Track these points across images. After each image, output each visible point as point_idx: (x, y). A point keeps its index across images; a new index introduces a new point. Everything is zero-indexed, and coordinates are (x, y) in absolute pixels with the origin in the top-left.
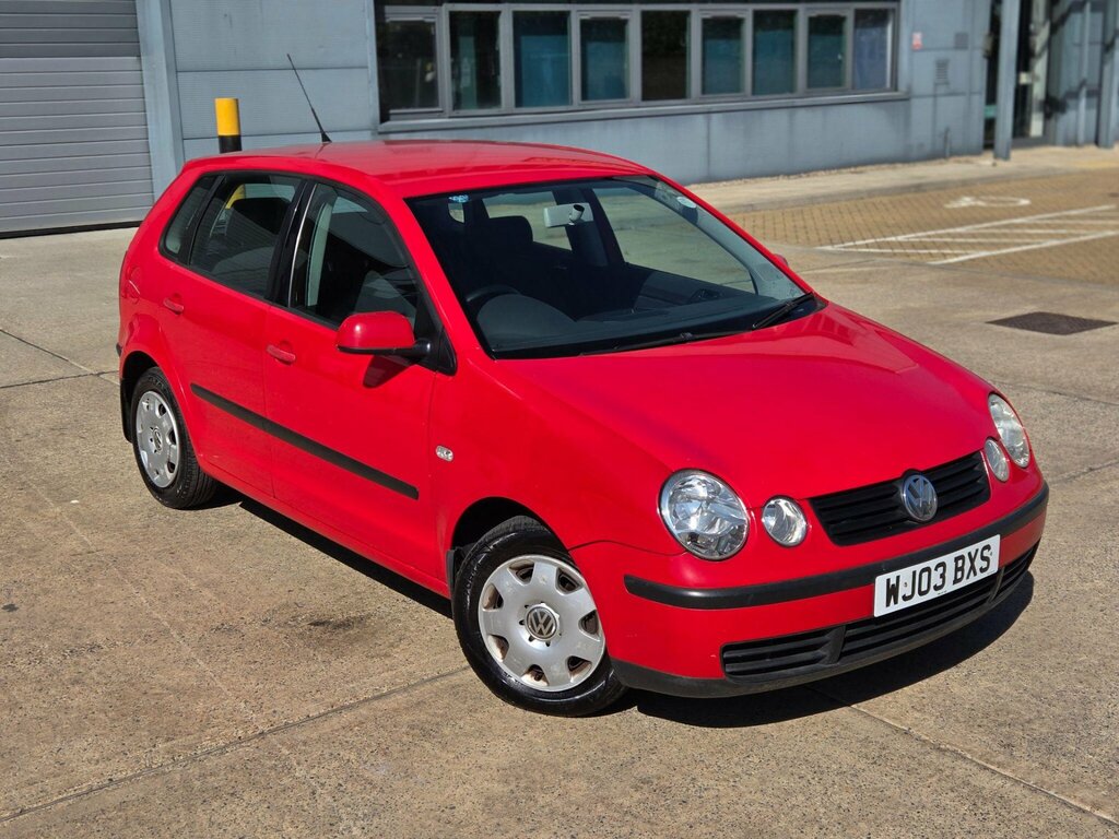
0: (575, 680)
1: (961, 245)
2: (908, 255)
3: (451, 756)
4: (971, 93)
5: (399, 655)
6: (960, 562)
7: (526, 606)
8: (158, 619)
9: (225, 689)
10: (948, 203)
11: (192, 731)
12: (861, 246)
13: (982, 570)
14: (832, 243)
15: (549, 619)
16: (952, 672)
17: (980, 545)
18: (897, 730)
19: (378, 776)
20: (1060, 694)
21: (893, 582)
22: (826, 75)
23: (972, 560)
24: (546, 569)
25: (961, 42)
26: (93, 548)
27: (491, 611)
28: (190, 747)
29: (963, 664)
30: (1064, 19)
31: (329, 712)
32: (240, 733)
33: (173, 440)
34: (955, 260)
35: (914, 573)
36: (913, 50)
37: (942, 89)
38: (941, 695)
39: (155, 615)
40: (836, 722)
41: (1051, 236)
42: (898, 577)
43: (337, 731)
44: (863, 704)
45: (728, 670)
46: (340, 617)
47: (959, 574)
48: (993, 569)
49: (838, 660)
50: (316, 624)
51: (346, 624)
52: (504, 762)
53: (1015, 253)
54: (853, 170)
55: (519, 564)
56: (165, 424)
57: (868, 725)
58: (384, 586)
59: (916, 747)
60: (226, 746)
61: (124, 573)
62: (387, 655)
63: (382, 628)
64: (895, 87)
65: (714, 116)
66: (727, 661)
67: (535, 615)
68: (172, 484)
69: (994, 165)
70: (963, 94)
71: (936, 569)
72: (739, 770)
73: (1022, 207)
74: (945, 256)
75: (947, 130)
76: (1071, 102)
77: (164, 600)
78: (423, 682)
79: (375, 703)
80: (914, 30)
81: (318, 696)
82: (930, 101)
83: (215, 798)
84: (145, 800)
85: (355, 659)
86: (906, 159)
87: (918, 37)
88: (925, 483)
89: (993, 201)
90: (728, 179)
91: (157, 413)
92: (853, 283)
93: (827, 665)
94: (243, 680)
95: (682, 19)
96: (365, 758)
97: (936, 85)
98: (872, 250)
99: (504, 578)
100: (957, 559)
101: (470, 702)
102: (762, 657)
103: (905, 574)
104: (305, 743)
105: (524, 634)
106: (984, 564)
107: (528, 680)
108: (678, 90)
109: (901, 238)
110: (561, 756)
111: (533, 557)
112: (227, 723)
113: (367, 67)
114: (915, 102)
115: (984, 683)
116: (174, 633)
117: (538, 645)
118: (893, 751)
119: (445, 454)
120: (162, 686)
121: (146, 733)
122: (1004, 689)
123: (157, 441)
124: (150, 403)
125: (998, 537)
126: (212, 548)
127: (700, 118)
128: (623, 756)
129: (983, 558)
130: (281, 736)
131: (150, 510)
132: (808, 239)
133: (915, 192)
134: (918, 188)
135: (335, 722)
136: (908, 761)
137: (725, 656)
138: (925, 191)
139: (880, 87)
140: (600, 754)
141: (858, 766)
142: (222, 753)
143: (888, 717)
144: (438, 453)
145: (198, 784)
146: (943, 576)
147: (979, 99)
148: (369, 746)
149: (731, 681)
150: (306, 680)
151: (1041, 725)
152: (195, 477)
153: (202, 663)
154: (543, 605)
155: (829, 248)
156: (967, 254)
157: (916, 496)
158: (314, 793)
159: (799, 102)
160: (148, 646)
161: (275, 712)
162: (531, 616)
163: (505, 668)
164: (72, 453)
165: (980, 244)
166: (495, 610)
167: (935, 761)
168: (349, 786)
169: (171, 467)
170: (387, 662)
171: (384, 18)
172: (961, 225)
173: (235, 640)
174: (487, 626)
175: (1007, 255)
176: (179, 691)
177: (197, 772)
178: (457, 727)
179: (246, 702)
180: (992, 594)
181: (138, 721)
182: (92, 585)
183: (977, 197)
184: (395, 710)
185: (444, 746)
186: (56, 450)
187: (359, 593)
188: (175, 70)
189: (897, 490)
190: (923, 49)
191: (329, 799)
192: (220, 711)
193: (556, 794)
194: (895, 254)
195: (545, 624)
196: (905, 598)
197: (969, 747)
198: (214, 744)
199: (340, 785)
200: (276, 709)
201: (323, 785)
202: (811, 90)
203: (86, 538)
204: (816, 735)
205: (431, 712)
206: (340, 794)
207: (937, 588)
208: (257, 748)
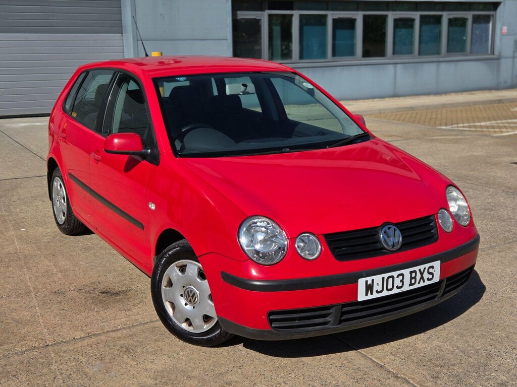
0: (206, 327)
1: (512, 127)
2: (483, 131)
3: (135, 363)
5: (135, 310)
6: (413, 275)
7: (184, 287)
8: (29, 286)
9: (41, 322)
10: (513, 108)
11: (13, 342)
12: (461, 127)
13: (429, 280)
14: (446, 125)
15: (194, 294)
16: (422, 336)
17: (427, 266)
18: (377, 364)
19: (90, 371)
20: (477, 351)
21: (370, 282)
22: (457, 46)
23: (422, 274)
24: (193, 267)
26: (18, 251)
27: (168, 288)
28: (8, 350)
29: (428, 332)
31: (86, 337)
32: (37, 345)
33: (64, 201)
34: (507, 134)
35: (383, 278)
36: (502, 35)
37: (516, 54)
38: (410, 348)
39: (29, 284)
40: (346, 358)
42: (373, 280)
43: (84, 347)
44: (365, 349)
45: (273, 325)
46: (117, 290)
47: (413, 281)
48: (436, 279)
49: (339, 324)
50: (103, 293)
51: (117, 294)
52: (160, 368)
54: (469, 93)
55: (180, 265)
56: (61, 193)
57: (362, 361)
59: (384, 374)
60: (26, 351)
61: (26, 263)
62: (129, 310)
63: (134, 296)
64: (493, 53)
65: (399, 66)
66: (272, 321)
67: (188, 291)
68: (64, 223)
71: (398, 277)
72: (281, 381)
74: (502, 132)
77: (37, 278)
78: (140, 324)
79: (111, 333)
80: (503, 25)
81: (85, 328)
82: (511, 60)
83: (6, 376)
85: (113, 311)
86: (497, 88)
87: (505, 29)
88: (395, 230)
90: (404, 96)
91: (59, 187)
92: (449, 143)
93: (331, 326)
94: (52, 318)
95: (384, 19)
96: (90, 362)
97: (514, 52)
98: (465, 129)
99: (173, 272)
100: (411, 273)
101: (158, 336)
102: (294, 319)
103: (378, 279)
104: (64, 352)
105: (183, 301)
106: (430, 276)
107: (184, 326)
108: (381, 53)
109: (483, 124)
110: (191, 367)
111: (187, 261)
112: (33, 339)
113: (227, 40)
114: (503, 60)
115: (436, 343)
116: (33, 293)
117: (189, 307)
118: (370, 376)
119: (152, 207)
120: (12, 319)
122: (446, 347)
123: (59, 202)
124: (57, 183)
125: (439, 261)
126: (74, 254)
127: (391, 66)
128: (223, 369)
129: (429, 273)
130: (55, 347)
131: (55, 235)
132: (435, 123)
133: (498, 103)
134: (500, 101)
135: (86, 342)
136: (376, 382)
137: (271, 317)
138: (503, 103)
139: (486, 53)
140: (212, 367)
141: (348, 383)
142: (21, 354)
143: (376, 358)
144: (150, 206)
146: (402, 281)
148: (96, 355)
149: (275, 332)
150: (83, 320)
151: (459, 368)
152: (73, 219)
153: (38, 309)
154: (192, 287)
155: (444, 127)
156: (514, 131)
157: (389, 237)
158: (55, 378)
159: (442, 59)
160: (17, 299)
161: (59, 335)
162: (186, 292)
163: (174, 319)
164: (35, 208)
166: (170, 288)
167: (391, 383)
168: (75, 376)
169: (64, 214)
170: (128, 313)
171: (237, 17)
173: (60, 298)
174: (165, 297)
176: (18, 322)
178: (145, 348)
179: (48, 329)
180: (439, 293)
182: (8, 268)
184: (118, 338)
185: (133, 358)
186: (28, 206)
187: (132, 279)
188: (136, 39)
189: (378, 233)
190: (508, 34)
191: (61, 381)
192: (33, 333)
194: (476, 131)
195: (193, 297)
196: (378, 292)
197: (413, 376)
198: (20, 349)
199: (71, 375)
200: (61, 334)
201: (62, 374)
202: (449, 54)
203: (18, 247)
204: (331, 364)
205: (136, 340)
206: (68, 380)
207: (398, 287)
208: (40, 353)
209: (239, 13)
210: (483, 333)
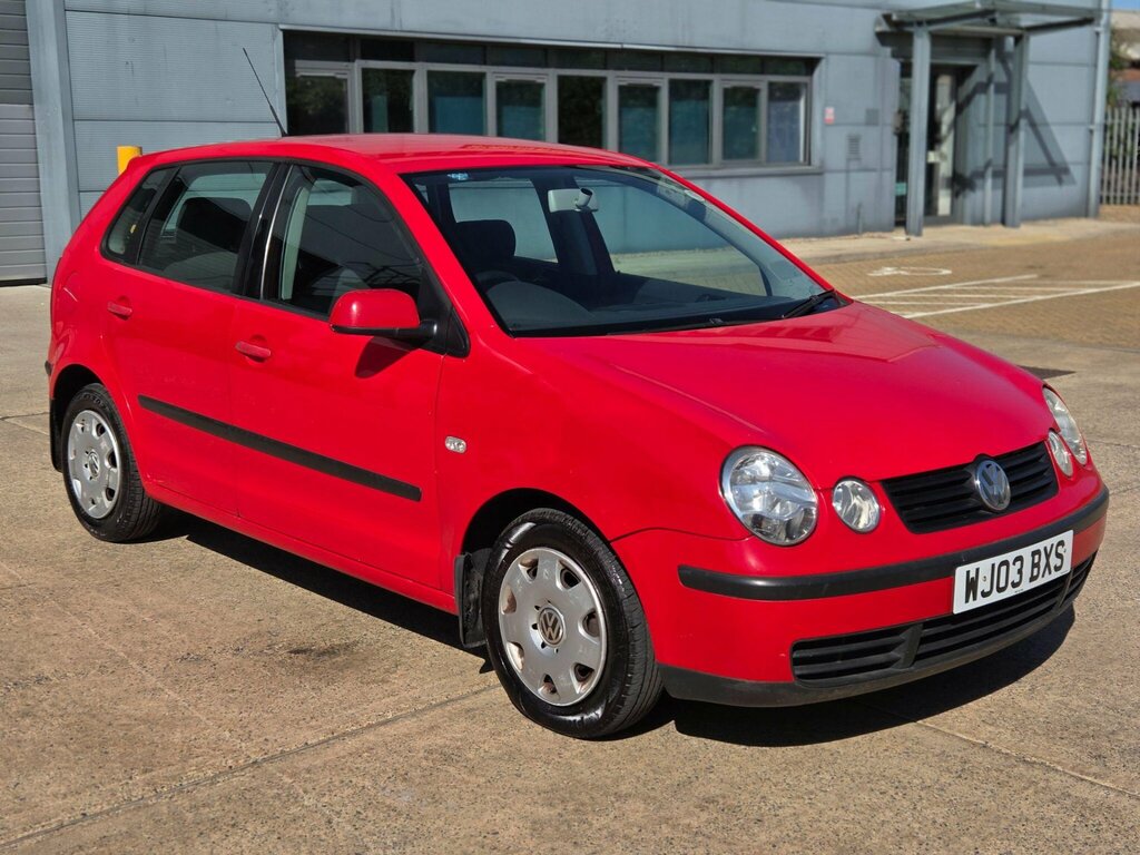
3: (482, 780)
4: (883, 170)
5: (397, 681)
6: (1037, 557)
7: (537, 607)
8: (111, 650)
9: (204, 719)
10: (870, 271)
11: (173, 762)
13: (1057, 569)
17: (1055, 540)
18: (974, 744)
19: (402, 802)
21: (972, 575)
22: (741, 147)
23: (1048, 556)
25: (872, 118)
26: (24, 582)
28: (174, 778)
29: (1023, 679)
30: (969, 99)
31: (329, 739)
32: (230, 762)
33: (113, 463)
35: (993, 565)
36: (826, 124)
37: (854, 165)
38: (1010, 709)
39: (108, 645)
40: (905, 737)
41: (984, 300)
42: (978, 570)
43: (344, 757)
45: (797, 672)
46: (323, 644)
47: (1036, 570)
48: (1066, 568)
49: (913, 664)
50: (297, 652)
51: (331, 652)
52: (544, 785)
53: (952, 313)
56: (104, 445)
57: (940, 739)
58: (366, 615)
59: (999, 761)
60: (215, 776)
61: (65, 606)
62: (383, 681)
63: (373, 654)
64: (808, 160)
66: (797, 662)
68: (111, 513)
69: (908, 240)
70: (874, 170)
71: (1014, 564)
73: (944, 276)
75: (860, 206)
76: (978, 182)
77: (115, 632)
78: (432, 707)
79: (382, 728)
80: (826, 104)
81: (313, 723)
82: (842, 176)
83: (215, 829)
84: (129, 834)
85: (348, 685)
86: (820, 234)
87: (830, 113)
88: (998, 469)
89: (913, 271)
90: (644, 251)
91: (94, 433)
93: (903, 671)
94: (223, 709)
95: (598, 86)
96: (382, 785)
97: (849, 160)
100: (1034, 554)
101: (490, 726)
102: (832, 658)
103: (984, 566)
104: (309, 771)
106: (1058, 562)
107: (542, 693)
110: (606, 777)
112: (212, 752)
114: (828, 176)
115: (1051, 697)
116: (134, 664)
118: (976, 764)
119: (455, 445)
120: (128, 716)
121: (119, 765)
122: (1075, 702)
123: (93, 466)
124: (86, 425)
125: (1071, 532)
126: (162, 579)
128: (677, 777)
129: (1059, 556)
130: (279, 764)
131: (84, 544)
133: (836, 263)
134: (838, 259)
135: (339, 748)
136: (995, 774)
137: (795, 655)
138: (845, 262)
139: (793, 159)
141: (943, 780)
142: (212, 784)
143: (959, 731)
144: (448, 445)
145: (190, 816)
146: (1020, 572)
147: (890, 176)
148: (384, 772)
149: (800, 685)
150: (296, 707)
152: (138, 503)
153: (170, 693)
157: (990, 483)
158: (330, 822)
159: (714, 173)
160: (105, 677)
161: (266, 740)
165: (914, 306)
167: (1025, 773)
168: (370, 814)
169: (110, 493)
170: (386, 688)
171: (295, 73)
172: (889, 291)
173: (205, 669)
175: (943, 315)
177: (187, 804)
178: (481, 750)
179: (230, 731)
180: (1060, 600)
181: (106, 753)
182: (29, 618)
183: (898, 267)
184: (406, 735)
185: (471, 770)
187: (339, 621)
188: (72, 118)
189: (971, 476)
190: (836, 124)
191: (349, 827)
192: (202, 741)
193: (612, 816)
196: (985, 595)
197: (1057, 759)
198: (201, 774)
199: (359, 813)
200: (268, 737)
201: (338, 813)
202: (727, 161)
203: (14, 572)
204: (886, 750)
205: (449, 736)
206: (361, 822)
207: (1015, 585)
208: (254, 777)
209: (299, 63)
210: (1124, 674)
